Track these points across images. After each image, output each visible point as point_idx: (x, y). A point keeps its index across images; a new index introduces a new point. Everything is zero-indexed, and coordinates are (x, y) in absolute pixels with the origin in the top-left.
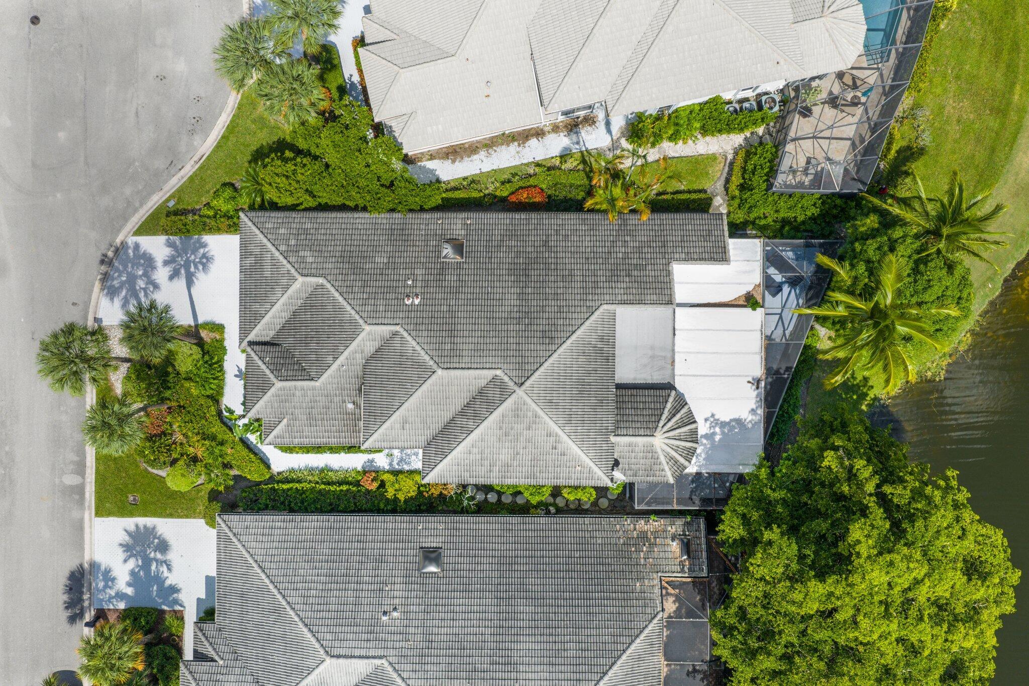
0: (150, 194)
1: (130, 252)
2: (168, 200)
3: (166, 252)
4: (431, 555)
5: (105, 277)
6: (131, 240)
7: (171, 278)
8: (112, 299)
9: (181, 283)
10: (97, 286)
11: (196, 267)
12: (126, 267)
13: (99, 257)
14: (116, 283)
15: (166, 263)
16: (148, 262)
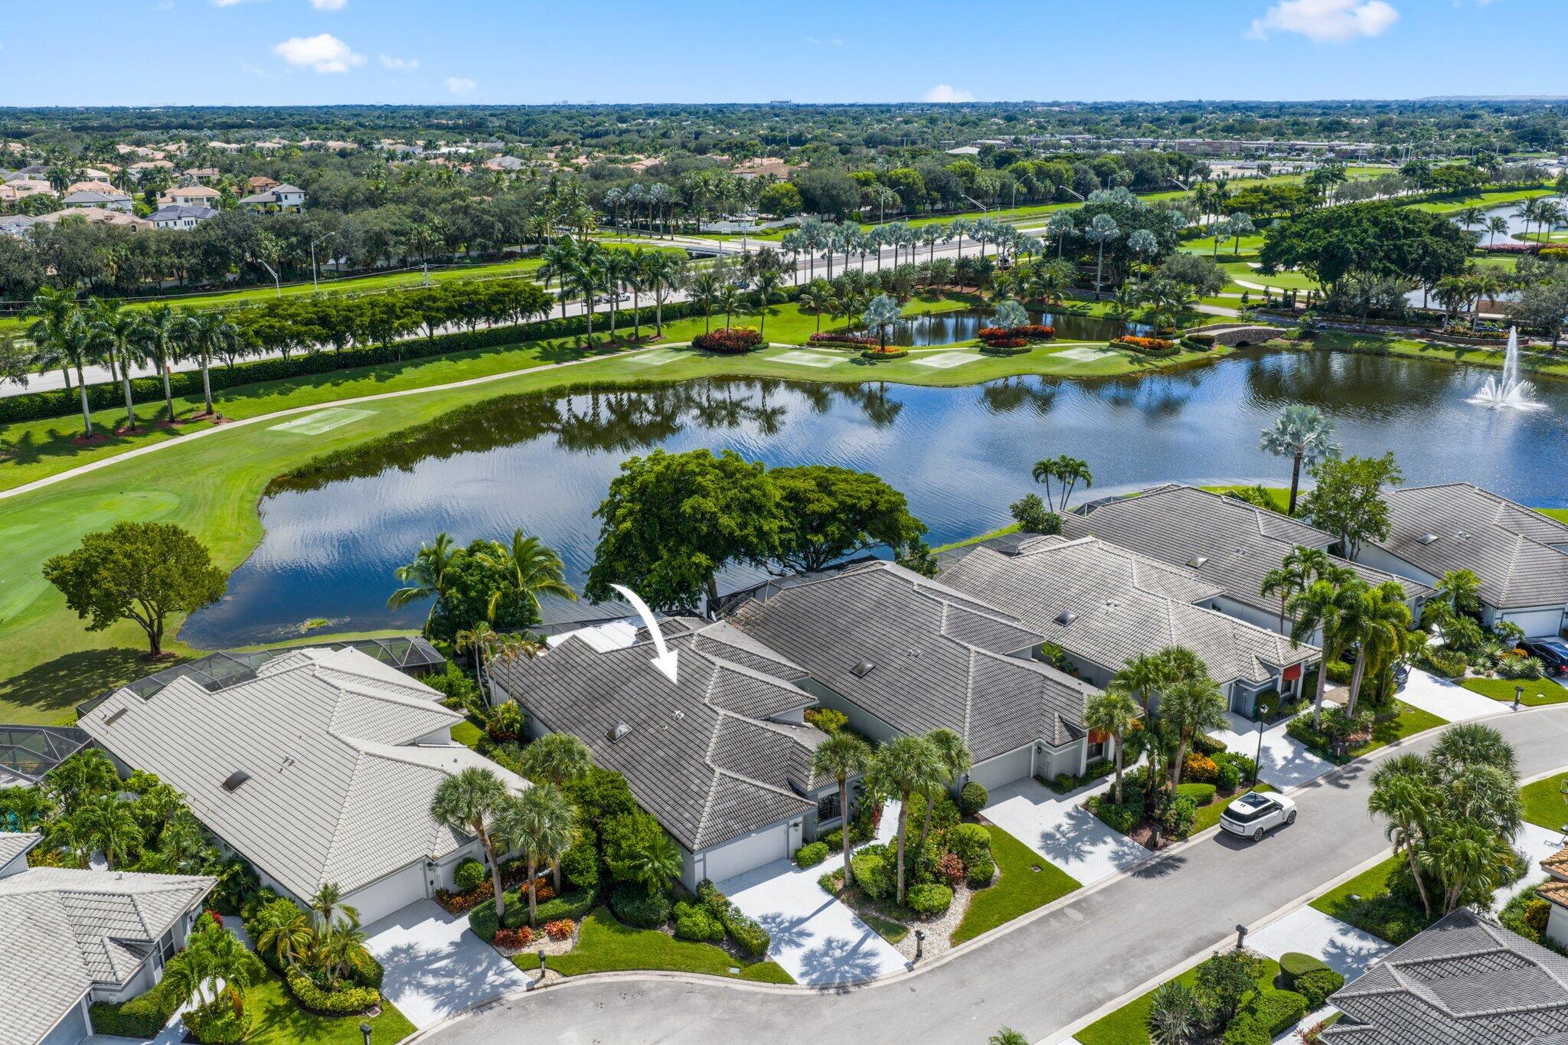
0: (740, 992)
1: (814, 976)
2: (734, 976)
3: (786, 950)
4: (859, 673)
5: (859, 983)
6: (803, 982)
7: (809, 935)
8: (877, 966)
9: (807, 926)
10: (874, 985)
11: (782, 922)
12: (833, 973)
13: (843, 997)
14: (858, 971)
15: (798, 945)
16: (810, 959)
